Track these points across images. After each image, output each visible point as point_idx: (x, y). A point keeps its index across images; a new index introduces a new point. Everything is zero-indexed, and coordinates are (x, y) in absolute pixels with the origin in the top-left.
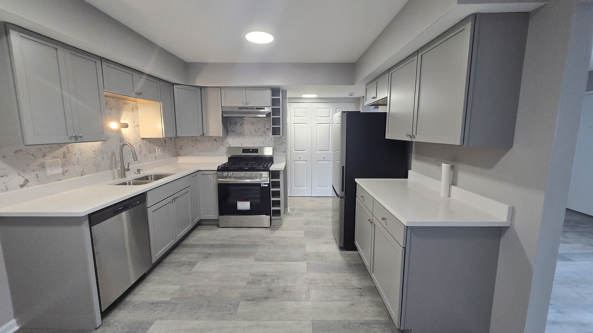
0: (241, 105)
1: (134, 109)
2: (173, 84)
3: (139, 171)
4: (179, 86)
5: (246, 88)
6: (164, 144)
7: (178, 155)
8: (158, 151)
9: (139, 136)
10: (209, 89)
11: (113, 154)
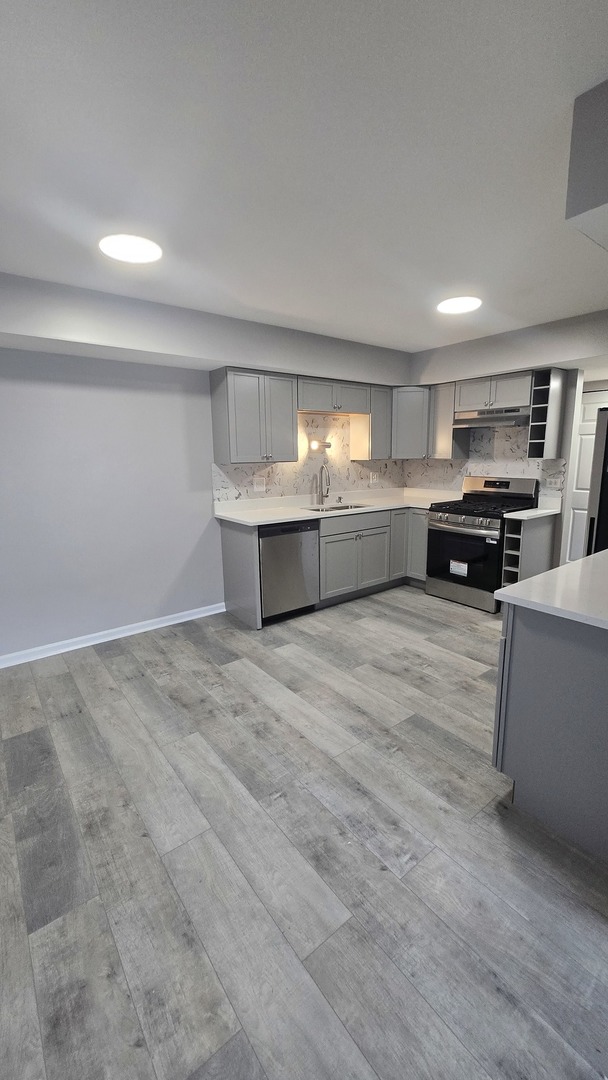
0: (483, 408)
1: (346, 425)
2: (391, 387)
3: (340, 498)
4: (400, 389)
5: (491, 378)
6: (383, 469)
7: (405, 485)
8: (374, 478)
9: (347, 458)
10: (440, 388)
11: (315, 477)
